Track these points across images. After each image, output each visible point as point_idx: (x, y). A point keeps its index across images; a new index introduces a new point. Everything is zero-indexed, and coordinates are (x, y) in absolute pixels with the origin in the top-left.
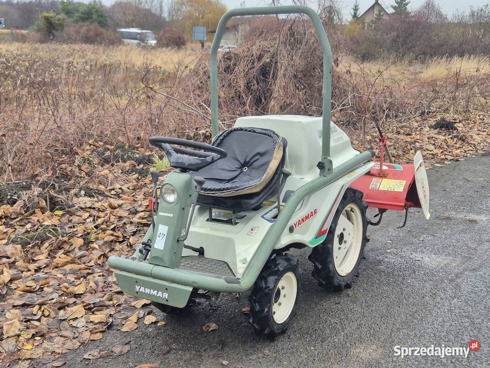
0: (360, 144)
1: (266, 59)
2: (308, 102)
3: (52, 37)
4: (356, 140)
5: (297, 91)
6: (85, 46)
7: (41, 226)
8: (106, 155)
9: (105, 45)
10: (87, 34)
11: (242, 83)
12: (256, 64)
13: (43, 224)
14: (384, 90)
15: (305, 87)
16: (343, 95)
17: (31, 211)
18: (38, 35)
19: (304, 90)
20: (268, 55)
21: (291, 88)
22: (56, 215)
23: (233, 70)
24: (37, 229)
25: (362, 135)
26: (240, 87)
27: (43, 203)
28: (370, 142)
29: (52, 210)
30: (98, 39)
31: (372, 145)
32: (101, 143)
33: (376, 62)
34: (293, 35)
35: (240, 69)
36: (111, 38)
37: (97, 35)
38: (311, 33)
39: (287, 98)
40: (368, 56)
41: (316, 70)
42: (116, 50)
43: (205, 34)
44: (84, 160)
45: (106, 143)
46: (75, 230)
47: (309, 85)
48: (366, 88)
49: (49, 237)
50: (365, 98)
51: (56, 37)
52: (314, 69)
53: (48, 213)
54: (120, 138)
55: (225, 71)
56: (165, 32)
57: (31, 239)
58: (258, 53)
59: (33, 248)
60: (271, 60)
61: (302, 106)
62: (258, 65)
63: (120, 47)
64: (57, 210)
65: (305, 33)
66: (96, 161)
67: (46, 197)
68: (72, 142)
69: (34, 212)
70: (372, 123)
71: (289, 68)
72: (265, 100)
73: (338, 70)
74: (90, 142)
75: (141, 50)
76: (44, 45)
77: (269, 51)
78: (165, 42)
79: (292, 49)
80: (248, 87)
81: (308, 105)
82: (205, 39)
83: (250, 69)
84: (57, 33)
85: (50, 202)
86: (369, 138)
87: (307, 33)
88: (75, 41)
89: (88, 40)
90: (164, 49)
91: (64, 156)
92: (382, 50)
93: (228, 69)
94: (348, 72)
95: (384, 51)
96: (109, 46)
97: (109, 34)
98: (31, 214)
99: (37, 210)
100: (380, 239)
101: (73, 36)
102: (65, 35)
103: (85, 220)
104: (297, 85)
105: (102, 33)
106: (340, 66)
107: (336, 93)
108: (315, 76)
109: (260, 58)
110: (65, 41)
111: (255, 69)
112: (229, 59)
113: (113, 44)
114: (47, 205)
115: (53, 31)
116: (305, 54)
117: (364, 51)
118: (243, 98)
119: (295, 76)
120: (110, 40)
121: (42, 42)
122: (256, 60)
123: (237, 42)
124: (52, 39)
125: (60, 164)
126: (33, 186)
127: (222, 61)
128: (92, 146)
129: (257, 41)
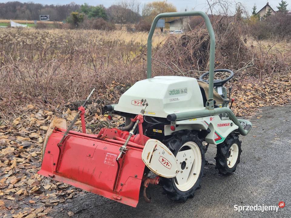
0: (259, 86)
1: (205, 39)
2: (229, 63)
3: (76, 26)
4: (257, 84)
5: (223, 57)
6: (96, 31)
7: (99, 121)
8: (121, 89)
9: (107, 30)
10: (96, 24)
11: (191, 52)
12: (199, 41)
13: (100, 120)
14: (272, 56)
15: (227, 54)
16: (248, 59)
17: (93, 114)
18: (69, 25)
19: (227, 56)
20: (207, 37)
21: (219, 55)
22: (105, 117)
23: (187, 45)
24: (97, 123)
25: (259, 81)
26: (191, 54)
27: (99, 111)
28: (264, 85)
29: (103, 114)
30: (103, 27)
31: (266, 86)
32: (119, 83)
33: (267, 41)
34: (221, 26)
35: (191, 44)
36: (110, 26)
37: (102, 25)
38: (231, 24)
39: (217, 60)
40: (262, 37)
41: (234, 45)
42: (113, 33)
43: (164, 24)
44: (111, 91)
45: (121, 83)
46: (115, 123)
47: (229, 53)
48: (261, 56)
49: (104, 126)
50: (261, 61)
51: (79, 25)
52: (232, 44)
53: (101, 115)
54: (128, 81)
55: (182, 45)
56: (141, 23)
57: (96, 127)
58: (201, 35)
59: (97, 131)
60: (208, 39)
61: (226, 65)
62: (200, 42)
63: (115, 31)
64: (105, 114)
65: (228, 25)
66: (117, 92)
67: (100, 107)
68: (105, 82)
69: (94, 115)
70: (265, 75)
71: (218, 44)
72: (204, 61)
73: (246, 45)
74: (113, 82)
75: (127, 33)
76: (73, 30)
77: (207, 34)
78: (140, 28)
79: (220, 33)
80: (195, 54)
81: (229, 64)
82: (164, 27)
83: (196, 44)
84: (79, 24)
85: (102, 110)
86: (264, 83)
87: (229, 24)
88: (89, 28)
89: (97, 27)
90: (140, 32)
91: (100, 89)
92: (270, 33)
93: (184, 44)
94: (252, 46)
95: (272, 34)
96: (109, 30)
97: (109, 24)
98: (93, 116)
99: (95, 114)
100: (271, 133)
101: (88, 25)
102: (84, 25)
103: (119, 119)
104: (223, 53)
105: (104, 24)
106: (248, 42)
107: (244, 58)
108: (233, 49)
109: (202, 38)
110: (85, 28)
111: (199, 45)
112: (185, 39)
113: (111, 29)
114: (100, 112)
115: (78, 23)
116: (228, 36)
117: (259, 34)
118: (192, 60)
119: (222, 49)
120: (109, 28)
121: (72, 28)
122: (200, 39)
123: (182, 28)
124: (77, 27)
125: (98, 93)
126: (92, 102)
127: (181, 40)
128: (114, 85)
129: (201, 29)
